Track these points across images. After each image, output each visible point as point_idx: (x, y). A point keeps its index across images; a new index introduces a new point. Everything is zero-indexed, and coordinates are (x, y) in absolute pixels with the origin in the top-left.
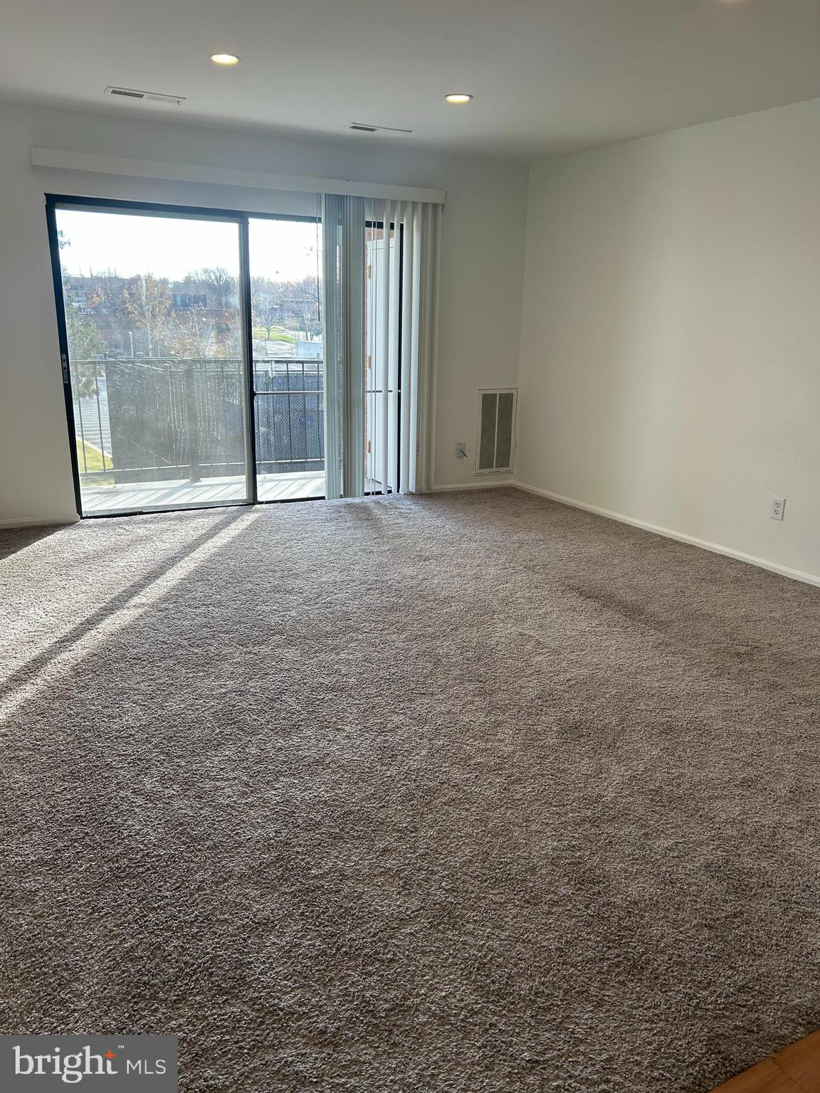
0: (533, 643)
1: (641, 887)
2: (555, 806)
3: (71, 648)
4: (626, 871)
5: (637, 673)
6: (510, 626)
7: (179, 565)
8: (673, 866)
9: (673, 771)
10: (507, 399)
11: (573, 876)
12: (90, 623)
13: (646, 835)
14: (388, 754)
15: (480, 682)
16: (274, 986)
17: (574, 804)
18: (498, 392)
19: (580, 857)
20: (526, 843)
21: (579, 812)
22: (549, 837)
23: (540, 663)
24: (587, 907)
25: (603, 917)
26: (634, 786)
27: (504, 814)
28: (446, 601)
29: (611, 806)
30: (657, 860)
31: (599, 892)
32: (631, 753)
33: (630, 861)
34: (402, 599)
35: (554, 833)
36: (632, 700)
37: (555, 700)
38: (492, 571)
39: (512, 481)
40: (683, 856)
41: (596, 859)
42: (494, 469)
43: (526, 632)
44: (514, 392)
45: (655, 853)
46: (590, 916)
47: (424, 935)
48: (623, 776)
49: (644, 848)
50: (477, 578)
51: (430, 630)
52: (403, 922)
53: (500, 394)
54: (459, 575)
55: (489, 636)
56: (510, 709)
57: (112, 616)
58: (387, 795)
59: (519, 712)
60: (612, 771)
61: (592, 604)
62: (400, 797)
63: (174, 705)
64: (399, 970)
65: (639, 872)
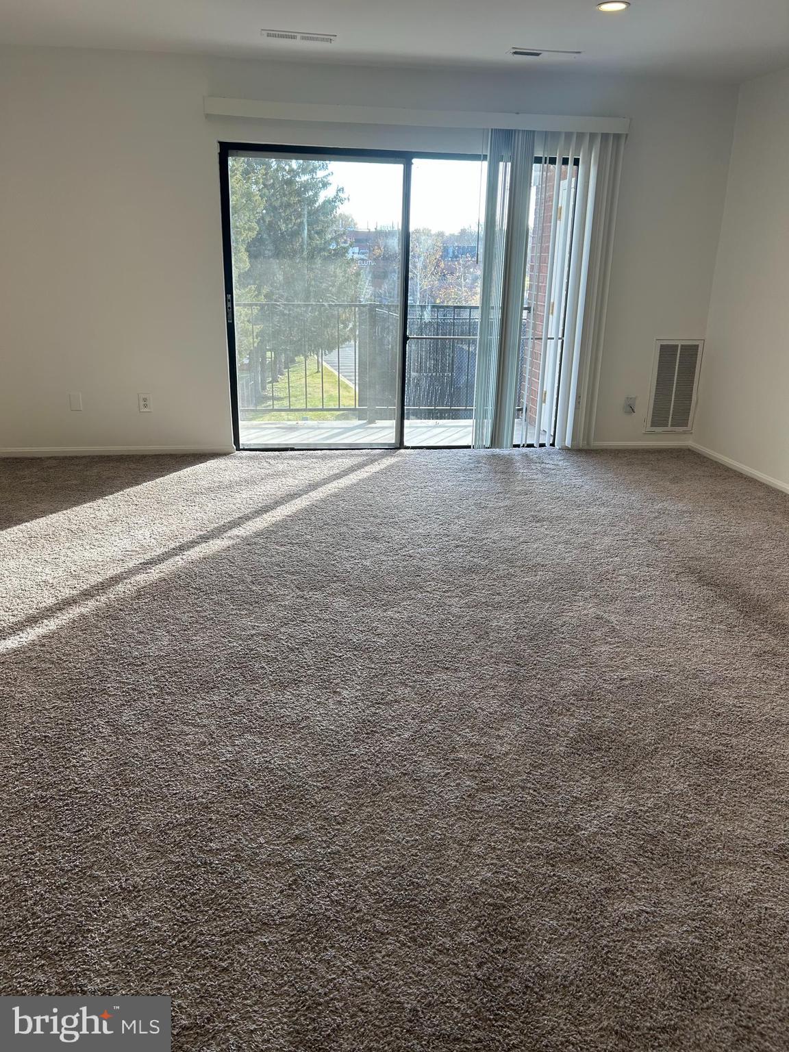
0: (606, 629)
1: (562, 958)
2: (516, 829)
3: (149, 571)
4: (555, 931)
5: (714, 683)
6: (591, 605)
7: (293, 502)
8: (619, 941)
9: (689, 816)
10: (691, 352)
11: (486, 920)
12: (182, 549)
13: (607, 890)
14: (368, 729)
15: (518, 665)
16: (94, 964)
17: (540, 831)
18: (680, 343)
19: (508, 900)
20: (455, 866)
21: (541, 842)
22: (487, 865)
23: (600, 654)
24: (480, 966)
25: (491, 985)
26: (629, 824)
27: (452, 825)
28: (534, 569)
29: (585, 843)
30: (603, 927)
31: (505, 951)
32: (649, 781)
33: (568, 919)
34: (487, 561)
35: (494, 861)
36: (688, 716)
37: (592, 700)
38: (607, 540)
39: (689, 442)
40: (639, 931)
41: (527, 906)
42: (669, 428)
43: (606, 616)
44: (700, 344)
45: (605, 917)
46: (476, 978)
47: (276, 949)
48: (622, 808)
49: (595, 908)
50: (586, 546)
51: (498, 598)
52: (265, 927)
53: (682, 346)
54: (566, 542)
55: (560, 614)
56: (532, 702)
57: (204, 545)
58: (338, 776)
59: (541, 707)
60: (611, 800)
61: (707, 592)
62: (351, 780)
63: (200, 640)
64: (225, 983)
65: (571, 937)
